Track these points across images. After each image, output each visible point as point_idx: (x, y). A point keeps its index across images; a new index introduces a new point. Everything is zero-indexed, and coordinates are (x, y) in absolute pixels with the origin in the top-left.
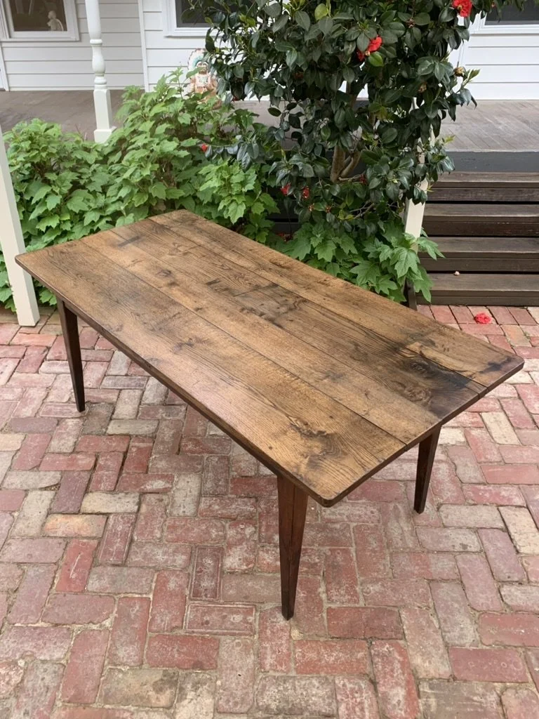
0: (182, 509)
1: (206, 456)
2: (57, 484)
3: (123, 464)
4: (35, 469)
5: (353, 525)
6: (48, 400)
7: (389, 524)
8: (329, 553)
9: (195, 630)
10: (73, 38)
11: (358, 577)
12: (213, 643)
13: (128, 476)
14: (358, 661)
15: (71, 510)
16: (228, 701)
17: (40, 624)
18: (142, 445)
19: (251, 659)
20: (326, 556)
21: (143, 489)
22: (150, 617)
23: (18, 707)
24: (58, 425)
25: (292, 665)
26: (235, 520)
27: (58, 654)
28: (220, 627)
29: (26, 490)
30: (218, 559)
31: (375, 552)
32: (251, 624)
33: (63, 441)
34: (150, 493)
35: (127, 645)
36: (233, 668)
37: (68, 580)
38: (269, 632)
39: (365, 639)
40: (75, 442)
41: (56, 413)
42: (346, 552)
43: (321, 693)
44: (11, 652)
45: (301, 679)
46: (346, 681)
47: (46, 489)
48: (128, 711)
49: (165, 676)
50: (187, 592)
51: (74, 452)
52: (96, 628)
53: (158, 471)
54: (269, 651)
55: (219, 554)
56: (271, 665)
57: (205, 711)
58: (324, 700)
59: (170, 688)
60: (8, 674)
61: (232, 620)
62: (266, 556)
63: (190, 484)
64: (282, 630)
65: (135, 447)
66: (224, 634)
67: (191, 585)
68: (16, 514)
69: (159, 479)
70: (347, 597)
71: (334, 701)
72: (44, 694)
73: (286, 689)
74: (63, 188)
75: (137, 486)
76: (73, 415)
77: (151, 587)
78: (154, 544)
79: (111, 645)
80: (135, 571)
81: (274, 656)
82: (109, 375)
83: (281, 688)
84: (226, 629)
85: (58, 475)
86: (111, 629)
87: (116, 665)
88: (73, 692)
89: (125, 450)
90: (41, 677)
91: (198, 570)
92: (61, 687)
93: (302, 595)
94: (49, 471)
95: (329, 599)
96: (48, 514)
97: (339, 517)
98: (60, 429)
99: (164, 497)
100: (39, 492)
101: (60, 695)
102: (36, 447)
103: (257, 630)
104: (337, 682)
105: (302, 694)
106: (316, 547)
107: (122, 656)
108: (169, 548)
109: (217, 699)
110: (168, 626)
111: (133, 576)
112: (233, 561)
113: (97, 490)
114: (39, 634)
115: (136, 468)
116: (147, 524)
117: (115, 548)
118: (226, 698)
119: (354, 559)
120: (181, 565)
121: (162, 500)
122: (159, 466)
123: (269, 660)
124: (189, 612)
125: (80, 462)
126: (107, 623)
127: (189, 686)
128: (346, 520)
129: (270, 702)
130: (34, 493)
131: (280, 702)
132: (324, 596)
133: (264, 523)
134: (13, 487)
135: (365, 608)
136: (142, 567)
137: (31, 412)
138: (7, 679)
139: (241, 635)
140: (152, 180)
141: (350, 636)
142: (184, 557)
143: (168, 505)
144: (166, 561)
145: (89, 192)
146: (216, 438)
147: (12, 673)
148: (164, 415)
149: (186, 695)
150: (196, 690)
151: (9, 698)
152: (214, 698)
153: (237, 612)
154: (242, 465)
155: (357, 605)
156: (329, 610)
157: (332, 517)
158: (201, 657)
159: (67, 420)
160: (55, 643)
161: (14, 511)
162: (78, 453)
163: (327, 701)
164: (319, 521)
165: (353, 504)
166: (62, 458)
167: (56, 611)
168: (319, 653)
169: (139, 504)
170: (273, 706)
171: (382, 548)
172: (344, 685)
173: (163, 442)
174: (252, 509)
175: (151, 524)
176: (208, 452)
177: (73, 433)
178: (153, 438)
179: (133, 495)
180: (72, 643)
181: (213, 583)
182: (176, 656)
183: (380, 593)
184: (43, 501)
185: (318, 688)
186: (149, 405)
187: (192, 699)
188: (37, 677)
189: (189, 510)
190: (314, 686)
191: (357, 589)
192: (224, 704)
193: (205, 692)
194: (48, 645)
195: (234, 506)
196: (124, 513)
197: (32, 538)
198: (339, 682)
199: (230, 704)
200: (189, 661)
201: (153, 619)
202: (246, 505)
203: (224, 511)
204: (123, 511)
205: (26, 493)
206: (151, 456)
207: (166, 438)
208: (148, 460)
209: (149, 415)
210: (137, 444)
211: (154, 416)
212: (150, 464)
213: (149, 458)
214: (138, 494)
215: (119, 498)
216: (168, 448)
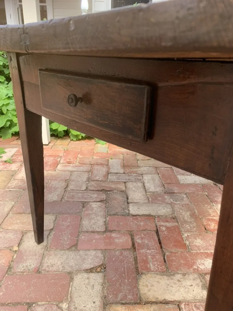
2: (102, 265)
3: (160, 243)
4: (73, 248)
6: (69, 189)
13: (172, 254)
15: (129, 297)
18: (168, 225)
21: (198, 270)
24: (83, 207)
29: (70, 273)
33: (93, 221)
40: (105, 222)
41: (79, 198)
47: (91, 270)
51: (107, 230)
53: (200, 250)
65: (163, 226)
69: (206, 257)
75: (189, 265)
76: (94, 200)
82: (111, 173)
85: (100, 254)
94: (89, 250)
98: (87, 210)
100: (86, 275)
102: (68, 226)
113: (148, 270)
115: (175, 246)
122: (197, 244)
125: (116, 240)
130: (79, 276)
134: (55, 268)
137: (57, 197)
159: (91, 203)
162: (111, 231)
166: (97, 236)
173: (186, 222)
177: (100, 214)
178: (175, 218)
179: (191, 277)
184: (93, 286)
186: (154, 192)
196: (195, 301)
204: (192, 298)
205: (70, 276)
206: (183, 234)
207: (186, 218)
208: (182, 238)
209: (159, 200)
210: (162, 223)
211: (163, 201)
212: (187, 243)
213: (182, 236)
214: (196, 276)
215: (179, 281)
216: (194, 227)
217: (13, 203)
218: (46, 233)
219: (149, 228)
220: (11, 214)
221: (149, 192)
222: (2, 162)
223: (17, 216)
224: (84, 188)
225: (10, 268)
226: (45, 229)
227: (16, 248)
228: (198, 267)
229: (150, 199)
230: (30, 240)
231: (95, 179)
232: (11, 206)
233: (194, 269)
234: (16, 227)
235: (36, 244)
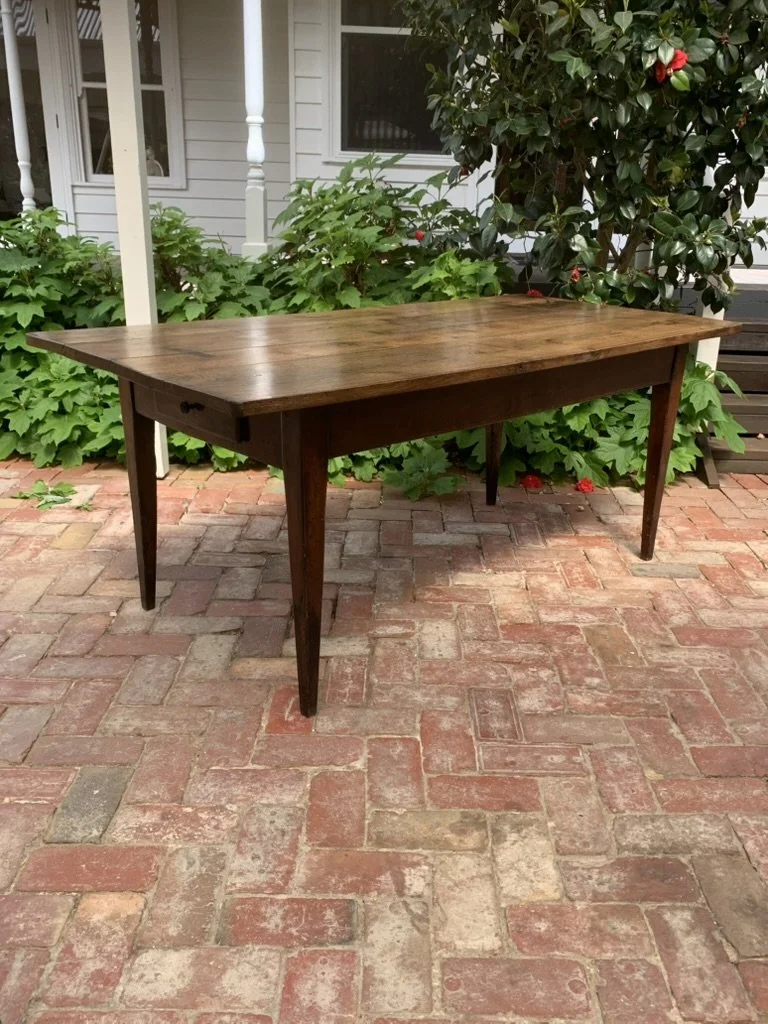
0: (438, 653)
1: (455, 605)
2: (239, 629)
3: (334, 611)
4: (200, 615)
5: (697, 670)
6: (201, 550)
7: (750, 668)
8: (673, 695)
9: (498, 771)
10: (177, 185)
11: (723, 717)
12: (528, 783)
13: (346, 622)
14: (755, 797)
15: (266, 653)
16: (573, 842)
17: (251, 766)
18: (356, 593)
19: (593, 800)
20: (670, 698)
21: (372, 634)
22: (423, 758)
23: (240, 851)
24: (223, 573)
25: (658, 805)
26: (519, 663)
27: (287, 798)
28: (535, 767)
29: (190, 635)
30: (508, 701)
31: (740, 694)
32: (580, 764)
33: (236, 589)
34: (386, 637)
35: (395, 786)
36: (567, 809)
37: (283, 723)
38: (610, 772)
39: (757, 777)
40: (255, 589)
41: (218, 562)
42: (698, 694)
43: (710, 829)
44: (212, 797)
45: (677, 817)
46: (745, 818)
47: (222, 633)
48: (419, 854)
49: (466, 817)
50: (471, 732)
51: (255, 598)
52: (341, 769)
53: (389, 618)
54: (617, 790)
55: (507, 697)
56: (625, 804)
57: (539, 853)
58: (719, 836)
59: (477, 829)
60: (213, 818)
61: (549, 760)
62: (579, 698)
63: (441, 629)
64: (630, 770)
65: (348, 595)
66: (543, 775)
67: (475, 726)
68: (182, 658)
69: (393, 625)
70: (714, 737)
71: (735, 838)
72: (279, 838)
73: (659, 828)
74: (208, 295)
75: (363, 630)
76: (245, 564)
77: (414, 727)
78: (407, 687)
79: (371, 787)
80: (385, 712)
81: (626, 795)
83: (650, 827)
84: (543, 769)
85: (237, 620)
86: (366, 771)
87: (384, 808)
88: (324, 836)
89: (333, 597)
90: (268, 820)
91: (481, 711)
92: (304, 829)
93: (647, 736)
94: (223, 616)
95: (689, 739)
96: (232, 659)
97: (672, 660)
98: (228, 577)
99: (407, 641)
100: (214, 636)
101: (305, 838)
102: (195, 593)
103: (592, 772)
104: (732, 818)
105: (683, 832)
106: (650, 689)
107: (391, 797)
108: (430, 689)
109: (553, 841)
110: (452, 767)
111: (384, 717)
112: (530, 702)
114: (252, 777)
115: (353, 614)
116: (388, 666)
117: (347, 690)
118: (568, 839)
119: (712, 701)
120: (453, 706)
121: (405, 644)
122: (389, 613)
123: (621, 801)
124: (481, 753)
125: (267, 608)
126: (359, 765)
127: (507, 828)
128: (685, 664)
129: (637, 841)
130: (204, 637)
131: (652, 841)
132: (680, 737)
133: (564, 666)
134: (170, 631)
135: (744, 747)
136: (395, 709)
137: (178, 561)
138: (214, 823)
139: (568, 775)
140: (339, 285)
141: (734, 774)
142: (455, 699)
143: (414, 648)
144: (430, 703)
145: (243, 306)
146: (465, 588)
147: (221, 817)
148: (381, 567)
149: (505, 836)
150: (519, 831)
151: (222, 844)
152: (549, 840)
153: (555, 752)
154: (513, 613)
155: (731, 745)
156: (693, 751)
157: (662, 661)
158: (514, 798)
159: (237, 569)
160: (281, 786)
161: (178, 655)
162: (262, 599)
163: (724, 838)
164: (647, 665)
165: (690, 650)
166: (238, 604)
167: (274, 752)
168: (694, 791)
169: (372, 647)
170: (644, 845)
171: (749, 691)
172: (743, 821)
173: (387, 590)
174: (541, 654)
176: (457, 601)
177: (249, 581)
178: (372, 587)
179: (358, 639)
180: (308, 785)
181: (508, 725)
182: (476, 796)
183: (763, 733)
184: (221, 645)
185: (706, 825)
186: (355, 556)
187: (515, 842)
188: (260, 820)
189: (449, 653)
190: (700, 824)
191: (727, 730)
192: (568, 845)
193: (532, 833)
194: (270, 788)
195: (514, 651)
196: (352, 656)
197: (213, 682)
198: (737, 819)
199: (578, 844)
200: (499, 802)
201: (428, 760)
202: (532, 649)
203: (500, 655)
205: (192, 637)
206: (374, 604)
207: (391, 587)
208: (370, 607)
209: (359, 566)
210: (348, 592)
211: (365, 567)
212: (376, 612)
213: (371, 605)
214: (366, 638)
216: (397, 596)
217: (103, 567)
218: (158, 601)
220: (100, 580)
221: (348, 556)
222: (71, 508)
223: (112, 582)
224: (229, 549)
225: (107, 631)
226: (157, 595)
227: (114, 614)
228: (374, 632)
230: (135, 608)
231: (253, 537)
232: (99, 571)
233: (368, 634)
234: (111, 593)
235: (143, 610)
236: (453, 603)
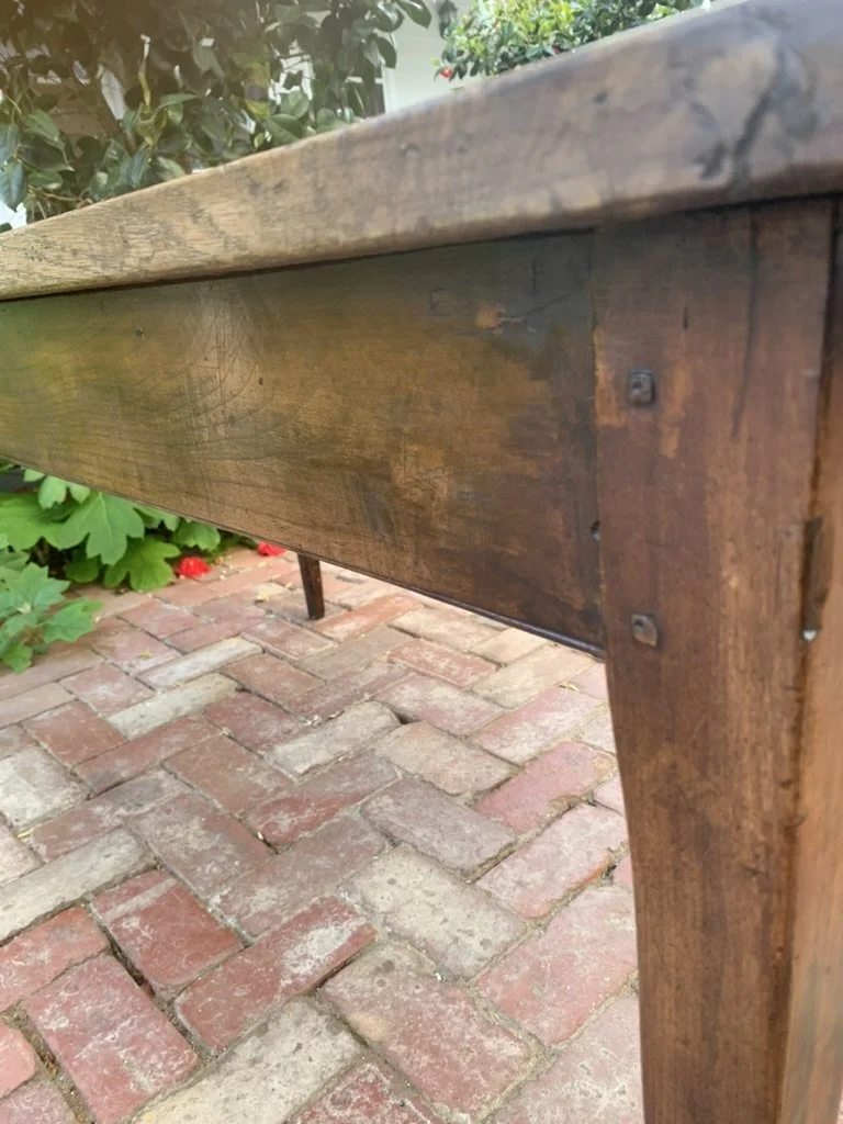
0: (474, 943)
1: (352, 812)
3: (140, 980)
13: (199, 991)
18: (142, 901)
21: (296, 985)
34: (332, 974)
53: (278, 919)
63: (401, 881)
65: (127, 916)
69: (306, 931)
75: (264, 988)
89: (104, 943)
99: (384, 954)
113: (138, 1102)
115: (197, 957)
116: (435, 1052)
121: (389, 966)
122: (263, 907)
143: (421, 963)
146: (325, 771)
173: (198, 858)
175: (450, 1041)
179: (286, 1021)
186: (45, 818)
196: (327, 1086)
204: (316, 1083)
206: (206, 903)
207: (194, 846)
208: (210, 918)
209: (78, 836)
210: (121, 908)
211: (95, 830)
212: (231, 921)
213: (204, 911)
214: (298, 1006)
215: (254, 1062)
216: (231, 859)
219: (77, 955)
228: (294, 976)
229: (43, 850)
233: (286, 991)
236: (344, 813)
